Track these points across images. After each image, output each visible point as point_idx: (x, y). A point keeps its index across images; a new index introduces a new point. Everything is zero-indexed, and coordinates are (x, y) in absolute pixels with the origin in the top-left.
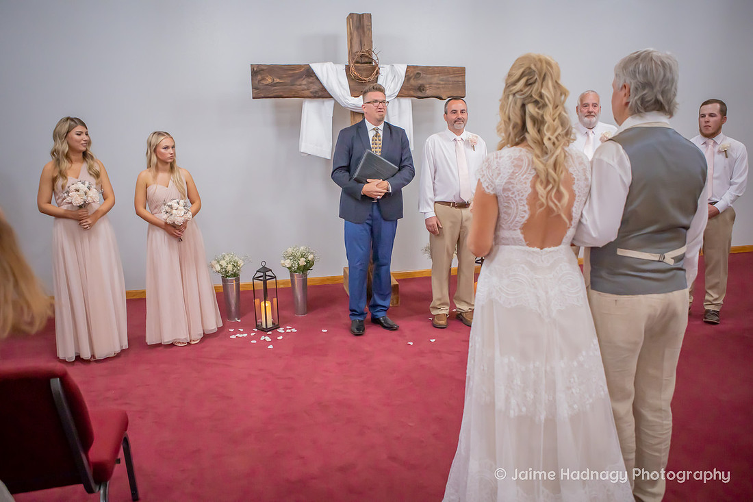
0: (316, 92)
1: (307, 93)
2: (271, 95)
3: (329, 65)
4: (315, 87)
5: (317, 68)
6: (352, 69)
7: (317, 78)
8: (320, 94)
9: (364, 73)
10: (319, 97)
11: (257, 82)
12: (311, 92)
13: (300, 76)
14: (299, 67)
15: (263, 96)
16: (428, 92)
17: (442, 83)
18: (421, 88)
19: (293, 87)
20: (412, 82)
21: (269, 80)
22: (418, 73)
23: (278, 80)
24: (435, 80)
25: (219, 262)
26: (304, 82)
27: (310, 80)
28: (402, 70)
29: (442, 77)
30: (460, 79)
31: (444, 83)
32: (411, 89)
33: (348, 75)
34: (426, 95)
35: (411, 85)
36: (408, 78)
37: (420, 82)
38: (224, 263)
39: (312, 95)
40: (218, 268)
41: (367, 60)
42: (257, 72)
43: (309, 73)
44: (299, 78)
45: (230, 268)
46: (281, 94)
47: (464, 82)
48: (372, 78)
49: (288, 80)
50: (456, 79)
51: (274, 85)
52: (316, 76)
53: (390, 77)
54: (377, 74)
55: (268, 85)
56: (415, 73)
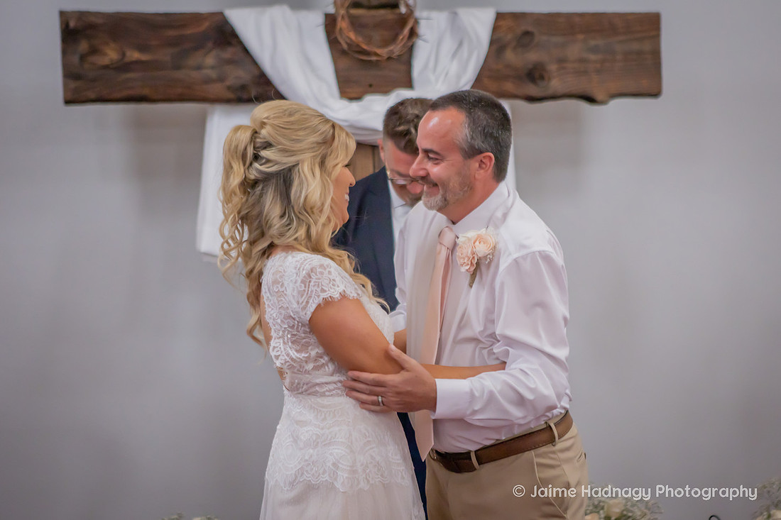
0: (243, 87)
1: (217, 89)
2: (118, 95)
3: (279, 13)
4: (239, 75)
5: (245, 22)
6: (342, 25)
7: (246, 51)
8: (253, 93)
9: (376, 36)
11: (76, 59)
12: (229, 88)
13: (198, 44)
14: (197, 18)
15: (93, 96)
16: (556, 85)
17: (592, 57)
18: (535, 74)
19: (179, 75)
20: (510, 56)
21: (112, 55)
22: (527, 33)
23: (134, 55)
24: (574, 50)
26: (210, 60)
27: (228, 53)
28: (480, 24)
29: (593, 42)
30: (646, 46)
31: (599, 57)
32: (507, 77)
33: (333, 44)
34: (550, 92)
35: (508, 66)
36: (496, 44)
37: (533, 56)
39: (231, 95)
42: (79, 32)
43: (224, 35)
44: (196, 48)
46: (146, 92)
47: (656, 54)
48: (396, 49)
49: (165, 55)
50: (636, 46)
51: (123, 67)
52: (241, 43)
53: (449, 45)
54: (410, 37)
55: (106, 67)
56: (520, 31)
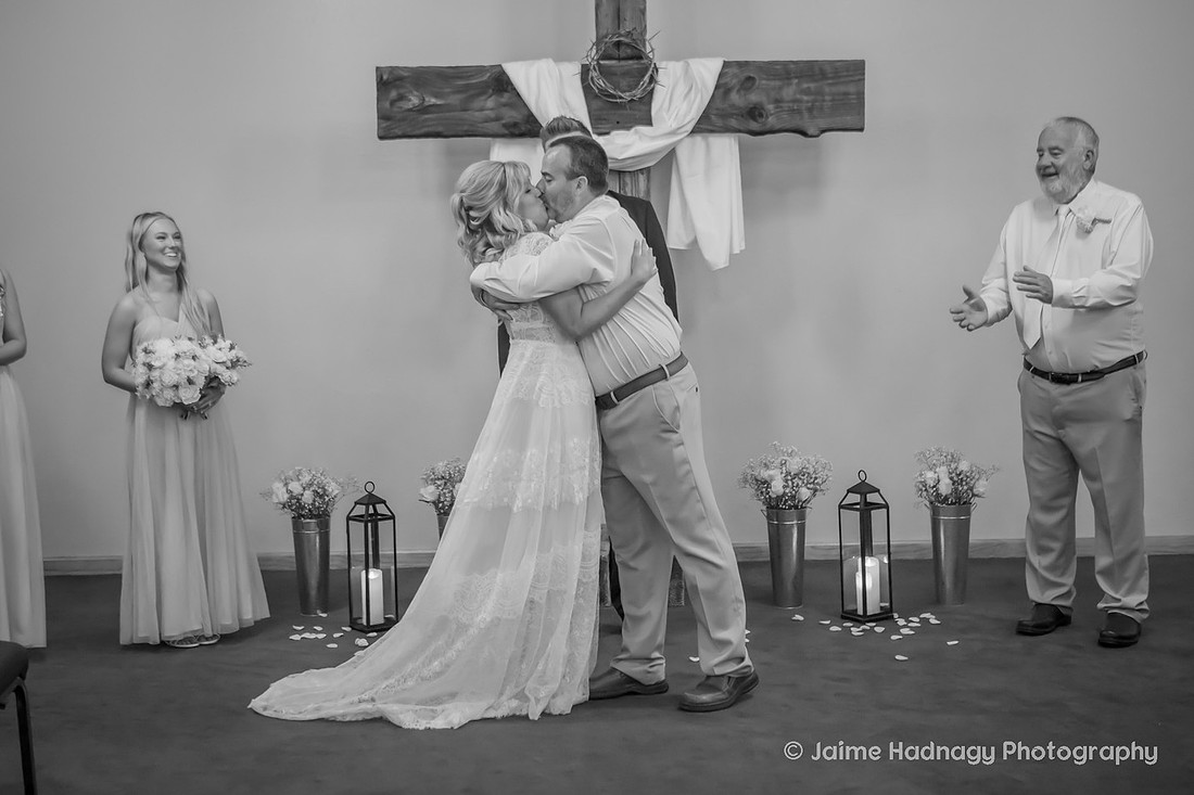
0: (515, 125)
1: (495, 127)
2: (418, 132)
3: (546, 65)
4: (511, 115)
5: (517, 73)
6: (594, 74)
7: (518, 96)
8: (523, 129)
9: (623, 83)
10: (522, 135)
11: (387, 105)
12: (504, 125)
13: (482, 90)
14: (480, 70)
15: (400, 133)
16: (773, 121)
17: (805, 98)
18: (755, 113)
19: (466, 115)
20: (734, 97)
21: (415, 101)
22: (750, 79)
23: (433, 101)
24: (789, 92)
25: (286, 484)
26: (490, 103)
27: (504, 98)
28: (708, 72)
29: (805, 86)
30: (852, 89)
31: (811, 97)
32: (731, 115)
33: (587, 89)
34: (768, 127)
35: (733, 106)
36: (722, 88)
37: (754, 98)
38: (296, 487)
39: (506, 131)
40: (285, 497)
41: (630, 52)
42: (390, 82)
43: (500, 83)
44: (479, 95)
45: (308, 497)
46: (439, 129)
47: (861, 96)
48: (639, 93)
49: (455, 99)
50: (842, 89)
51: (423, 110)
52: (515, 89)
53: (681, 89)
54: (650, 82)
55: (411, 110)
56: (743, 76)
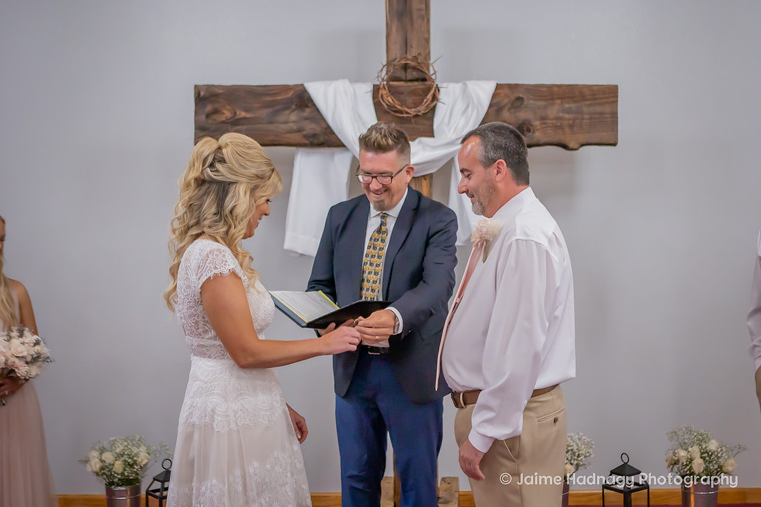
0: (314, 135)
1: (297, 137)
3: (342, 85)
4: (310, 127)
5: (319, 92)
6: (384, 92)
7: (317, 110)
8: (321, 140)
9: (410, 100)
10: (320, 145)
11: (204, 117)
12: (305, 136)
13: (286, 106)
14: (286, 88)
17: (567, 116)
18: (524, 127)
19: (271, 127)
20: (506, 114)
21: (228, 114)
22: (519, 99)
23: (242, 114)
24: (553, 111)
26: (293, 117)
27: (305, 113)
28: (483, 92)
29: (567, 106)
30: (607, 109)
31: (571, 116)
33: (377, 105)
34: (535, 141)
36: (495, 107)
37: (523, 115)
39: (305, 141)
41: (415, 74)
42: (207, 99)
43: (302, 100)
44: (284, 109)
47: (614, 115)
48: (422, 109)
49: (264, 113)
50: (599, 109)
51: (235, 122)
52: (314, 105)
53: (460, 106)
54: (433, 100)
55: (223, 122)
56: (513, 96)
